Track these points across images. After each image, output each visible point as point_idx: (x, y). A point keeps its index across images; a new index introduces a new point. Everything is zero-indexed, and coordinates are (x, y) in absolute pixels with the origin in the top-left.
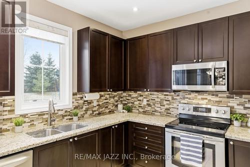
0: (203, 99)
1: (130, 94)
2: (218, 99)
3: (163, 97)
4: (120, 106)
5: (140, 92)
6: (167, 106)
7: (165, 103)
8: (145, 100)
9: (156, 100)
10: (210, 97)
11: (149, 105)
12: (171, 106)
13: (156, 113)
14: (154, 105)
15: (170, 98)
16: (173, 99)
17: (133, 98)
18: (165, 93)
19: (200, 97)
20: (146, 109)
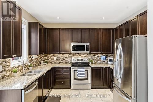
0: (80, 56)
1: (46, 55)
2: (84, 56)
3: (64, 56)
4: (42, 62)
5: (52, 54)
6: (66, 60)
7: (65, 58)
8: (55, 58)
9: (61, 57)
10: (82, 55)
11: (57, 60)
12: (68, 59)
13: (61, 63)
14: (60, 59)
15: (67, 56)
16: (68, 56)
17: (48, 57)
18: (65, 54)
19: (79, 55)
20: (56, 62)
